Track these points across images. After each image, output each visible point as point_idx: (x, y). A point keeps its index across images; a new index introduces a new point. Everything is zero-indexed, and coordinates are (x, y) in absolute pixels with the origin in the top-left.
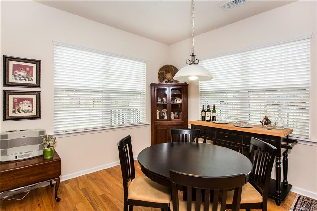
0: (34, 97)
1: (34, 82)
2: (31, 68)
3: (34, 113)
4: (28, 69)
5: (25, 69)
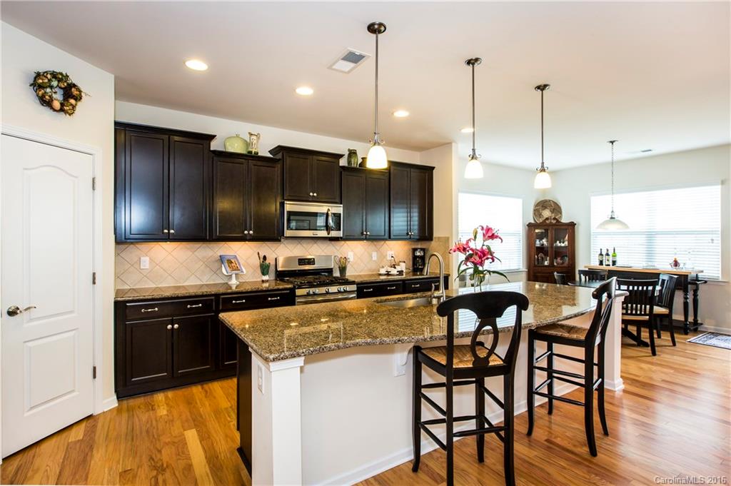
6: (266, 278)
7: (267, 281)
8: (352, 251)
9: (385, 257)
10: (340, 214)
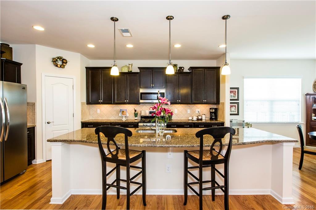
0: (236, 105)
1: (236, 98)
2: (235, 91)
3: (236, 113)
4: (234, 92)
5: (233, 92)
6: (136, 118)
7: (137, 120)
8: (177, 109)
9: (195, 112)
10: (164, 93)
